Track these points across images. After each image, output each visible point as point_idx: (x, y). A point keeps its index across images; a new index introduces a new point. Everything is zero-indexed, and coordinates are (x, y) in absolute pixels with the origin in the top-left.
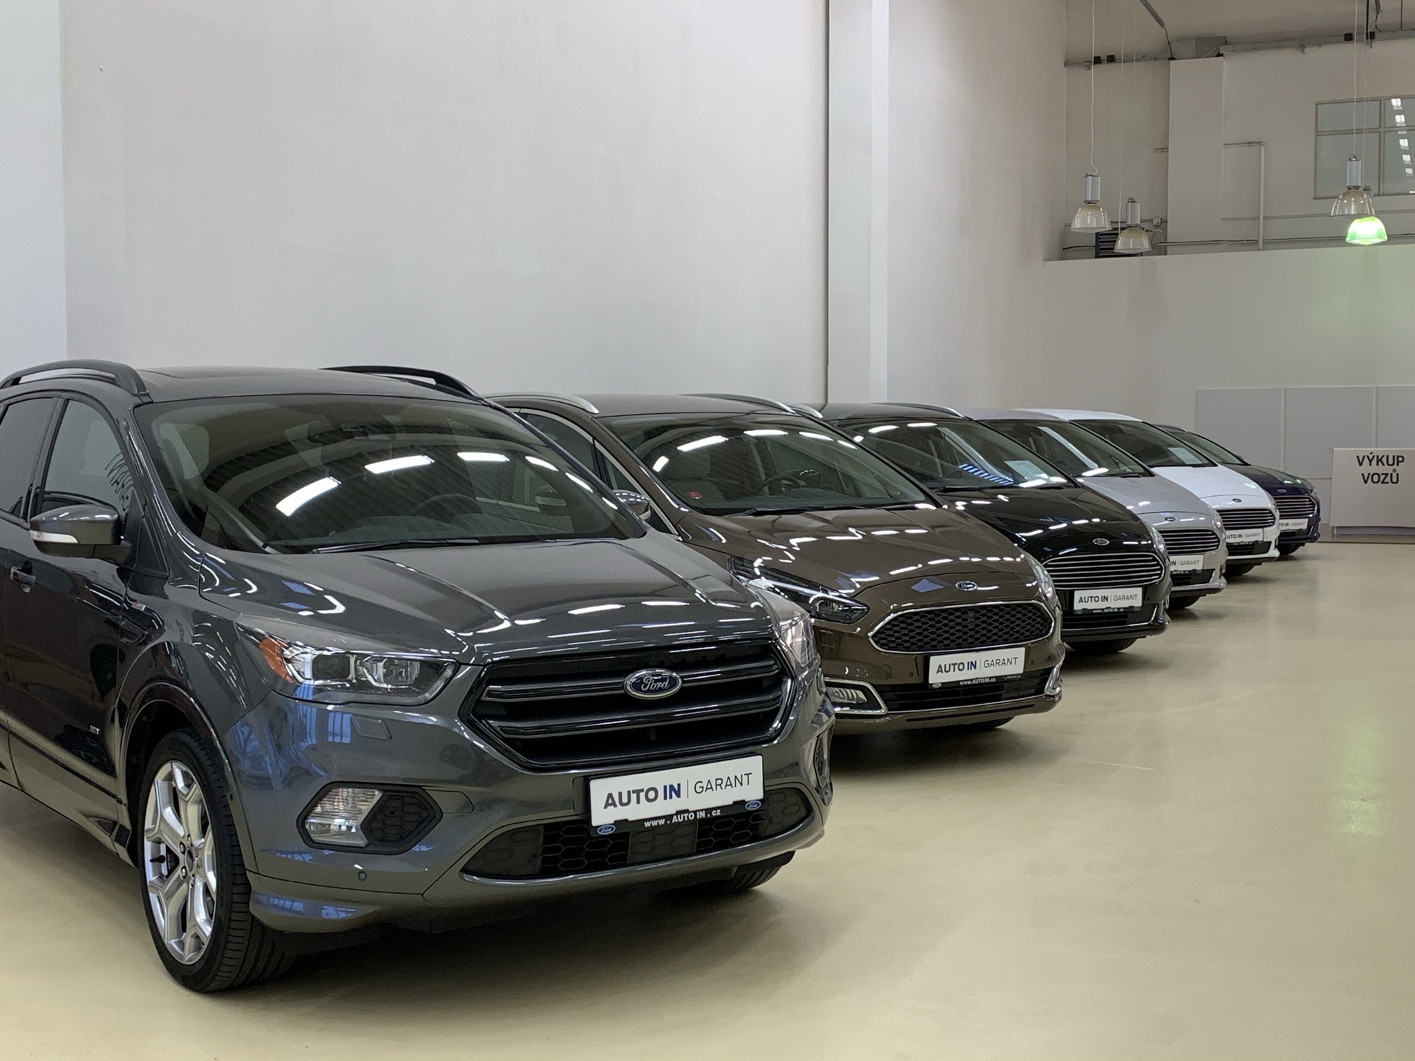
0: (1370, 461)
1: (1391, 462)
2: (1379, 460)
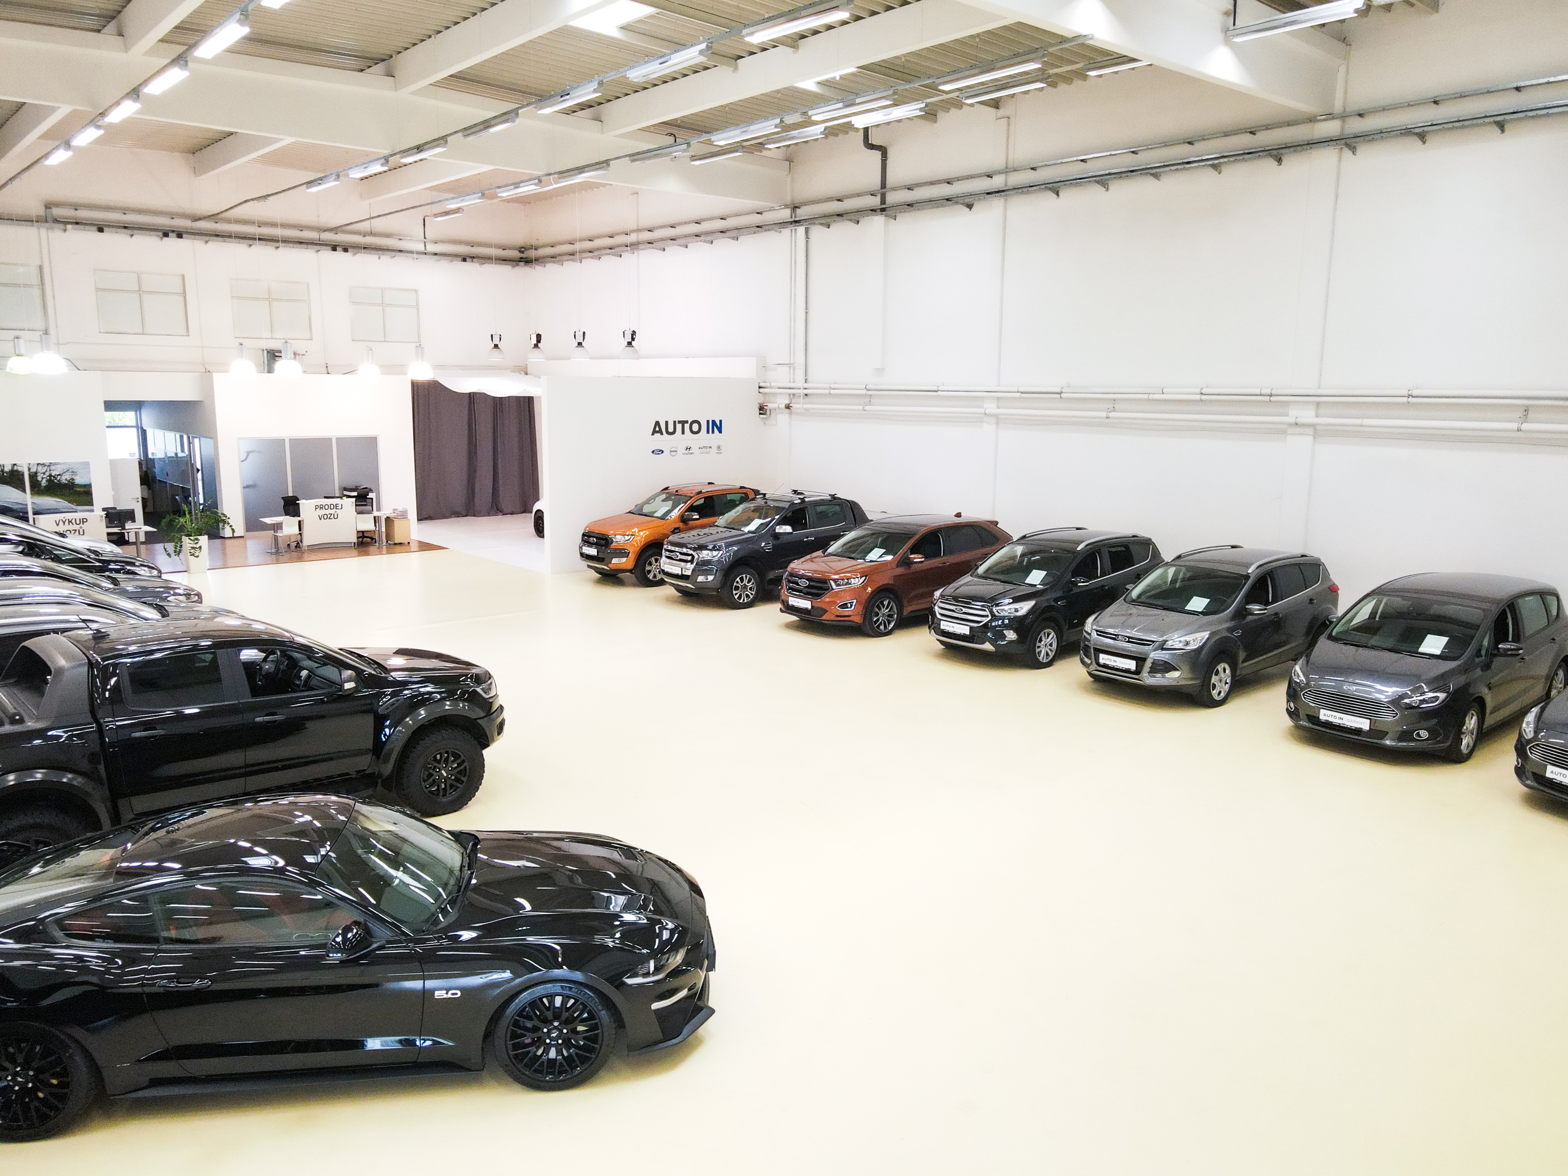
0: (64, 523)
1: (78, 522)
2: (70, 522)
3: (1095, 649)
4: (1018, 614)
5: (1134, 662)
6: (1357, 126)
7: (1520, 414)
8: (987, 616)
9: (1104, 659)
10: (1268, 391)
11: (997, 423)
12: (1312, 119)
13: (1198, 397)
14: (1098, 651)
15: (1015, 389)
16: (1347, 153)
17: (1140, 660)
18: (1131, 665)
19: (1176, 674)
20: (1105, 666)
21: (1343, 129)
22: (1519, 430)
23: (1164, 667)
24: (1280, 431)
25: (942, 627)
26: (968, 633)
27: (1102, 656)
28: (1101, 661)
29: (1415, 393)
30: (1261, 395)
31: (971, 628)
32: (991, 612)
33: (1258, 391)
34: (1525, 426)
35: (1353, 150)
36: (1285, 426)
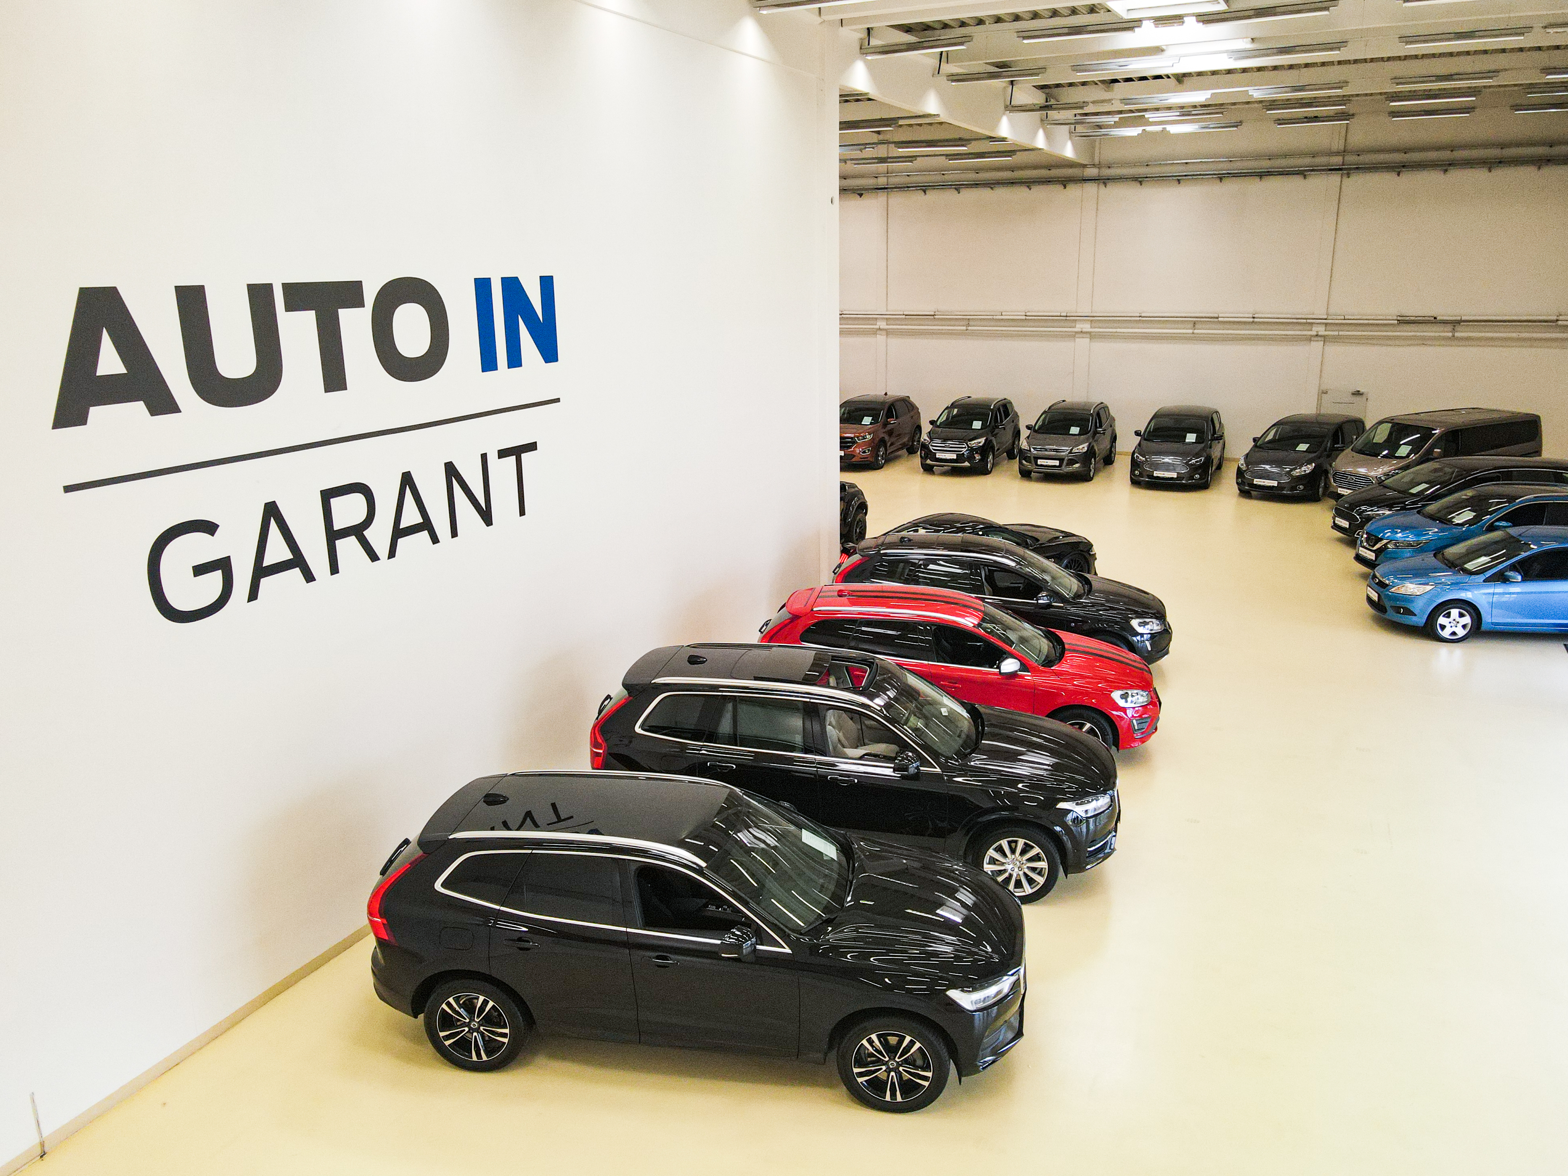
3: (1034, 457)
4: (981, 444)
5: (1058, 462)
6: (1106, 172)
7: (1191, 325)
8: (965, 448)
9: (1040, 462)
10: (1064, 314)
11: (887, 335)
12: (1084, 166)
13: (1024, 317)
14: (1037, 458)
15: (902, 313)
16: (1102, 186)
17: (1061, 460)
18: (1057, 463)
19: (1077, 465)
20: (1042, 465)
21: (1099, 172)
22: (1193, 333)
23: (1071, 462)
24: (1074, 336)
25: (937, 457)
26: (955, 458)
27: (1039, 460)
28: (1039, 463)
29: (1143, 315)
30: (1061, 316)
31: (957, 455)
32: (967, 445)
33: (1059, 314)
34: (1196, 331)
35: (1105, 184)
36: (1074, 333)
